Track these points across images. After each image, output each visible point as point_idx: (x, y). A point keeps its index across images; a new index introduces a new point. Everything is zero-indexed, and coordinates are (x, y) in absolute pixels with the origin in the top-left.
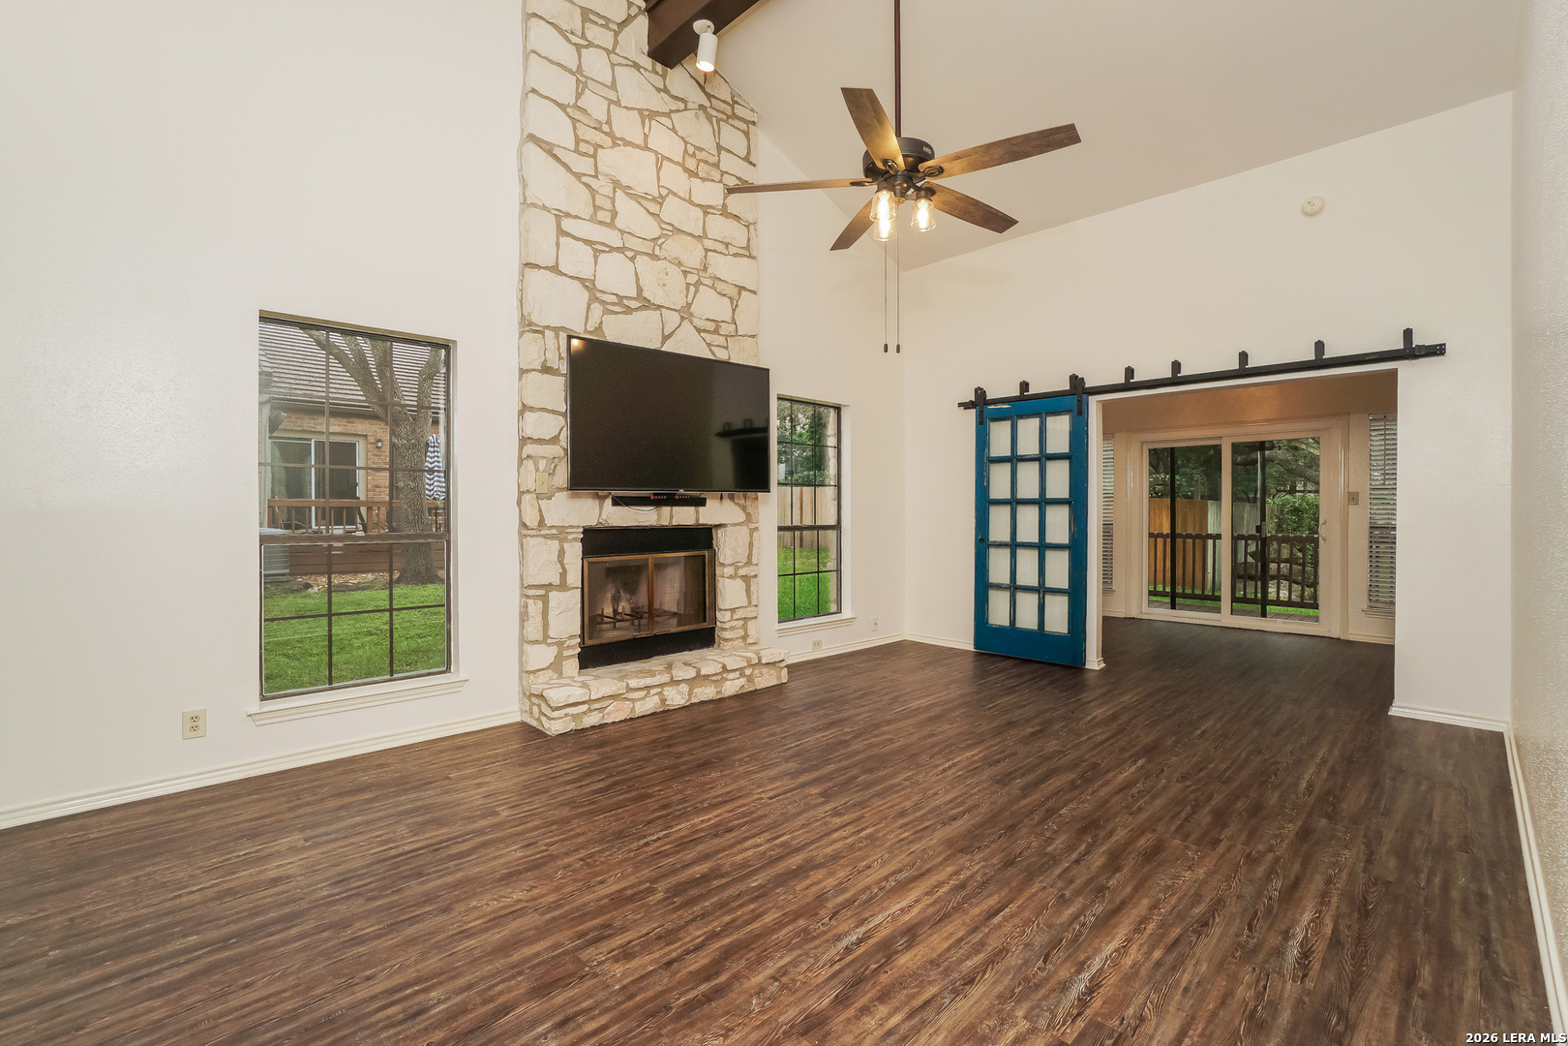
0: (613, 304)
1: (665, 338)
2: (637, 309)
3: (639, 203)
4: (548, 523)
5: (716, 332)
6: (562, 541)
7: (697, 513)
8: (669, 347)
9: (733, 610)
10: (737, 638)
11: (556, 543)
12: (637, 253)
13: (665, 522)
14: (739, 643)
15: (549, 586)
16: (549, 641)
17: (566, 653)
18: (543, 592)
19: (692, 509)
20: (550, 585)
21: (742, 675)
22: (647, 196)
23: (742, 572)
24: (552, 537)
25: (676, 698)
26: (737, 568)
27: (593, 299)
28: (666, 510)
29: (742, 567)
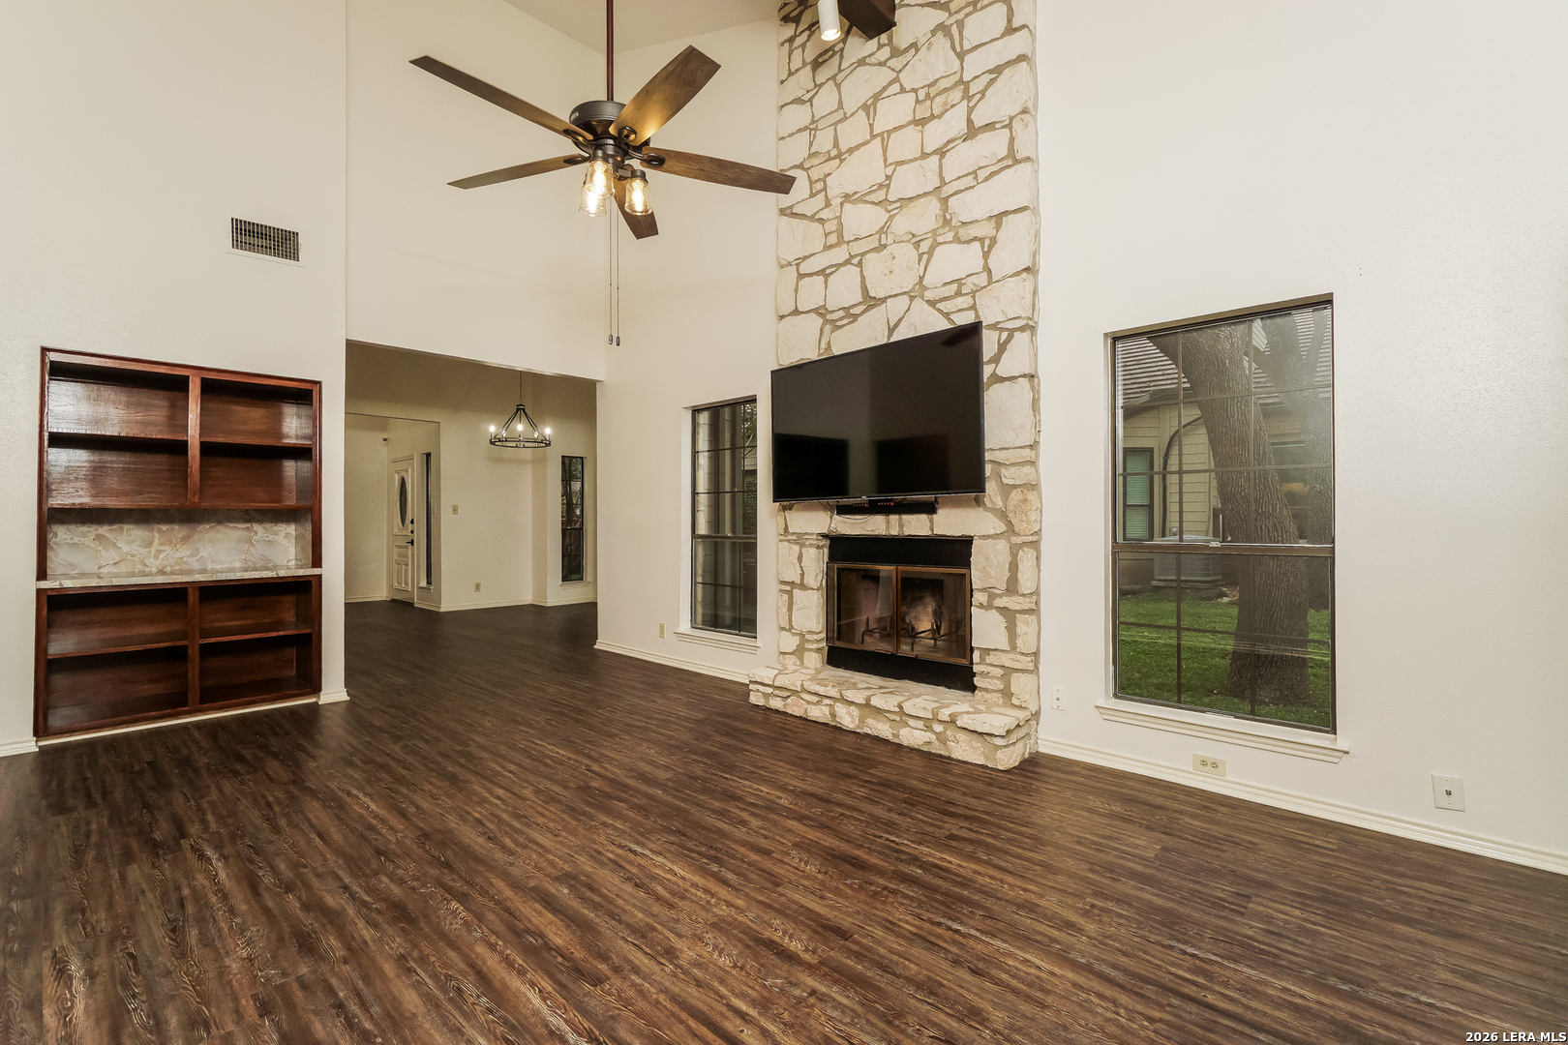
0: (841, 319)
1: (891, 331)
2: (864, 312)
3: (867, 202)
4: (791, 530)
5: (958, 293)
6: (802, 546)
7: (932, 522)
8: (896, 337)
9: (987, 651)
10: (993, 691)
11: (796, 548)
12: (863, 254)
13: (894, 532)
14: (997, 698)
15: (792, 584)
16: (793, 631)
17: (808, 646)
18: (788, 588)
19: (924, 517)
20: (793, 582)
21: (929, 728)
22: (874, 188)
23: (1000, 602)
24: (796, 542)
25: (848, 719)
26: (992, 597)
27: (826, 322)
28: (894, 518)
29: (1000, 596)
